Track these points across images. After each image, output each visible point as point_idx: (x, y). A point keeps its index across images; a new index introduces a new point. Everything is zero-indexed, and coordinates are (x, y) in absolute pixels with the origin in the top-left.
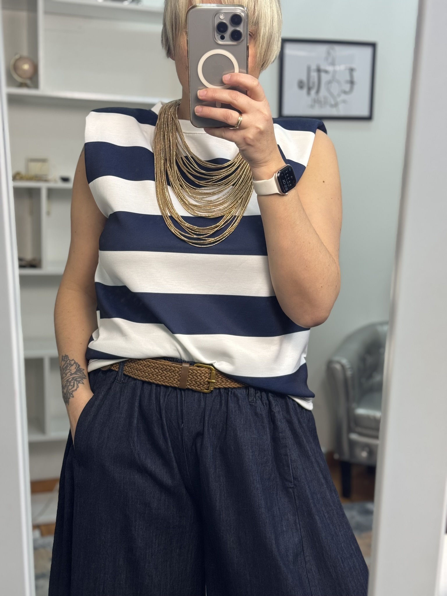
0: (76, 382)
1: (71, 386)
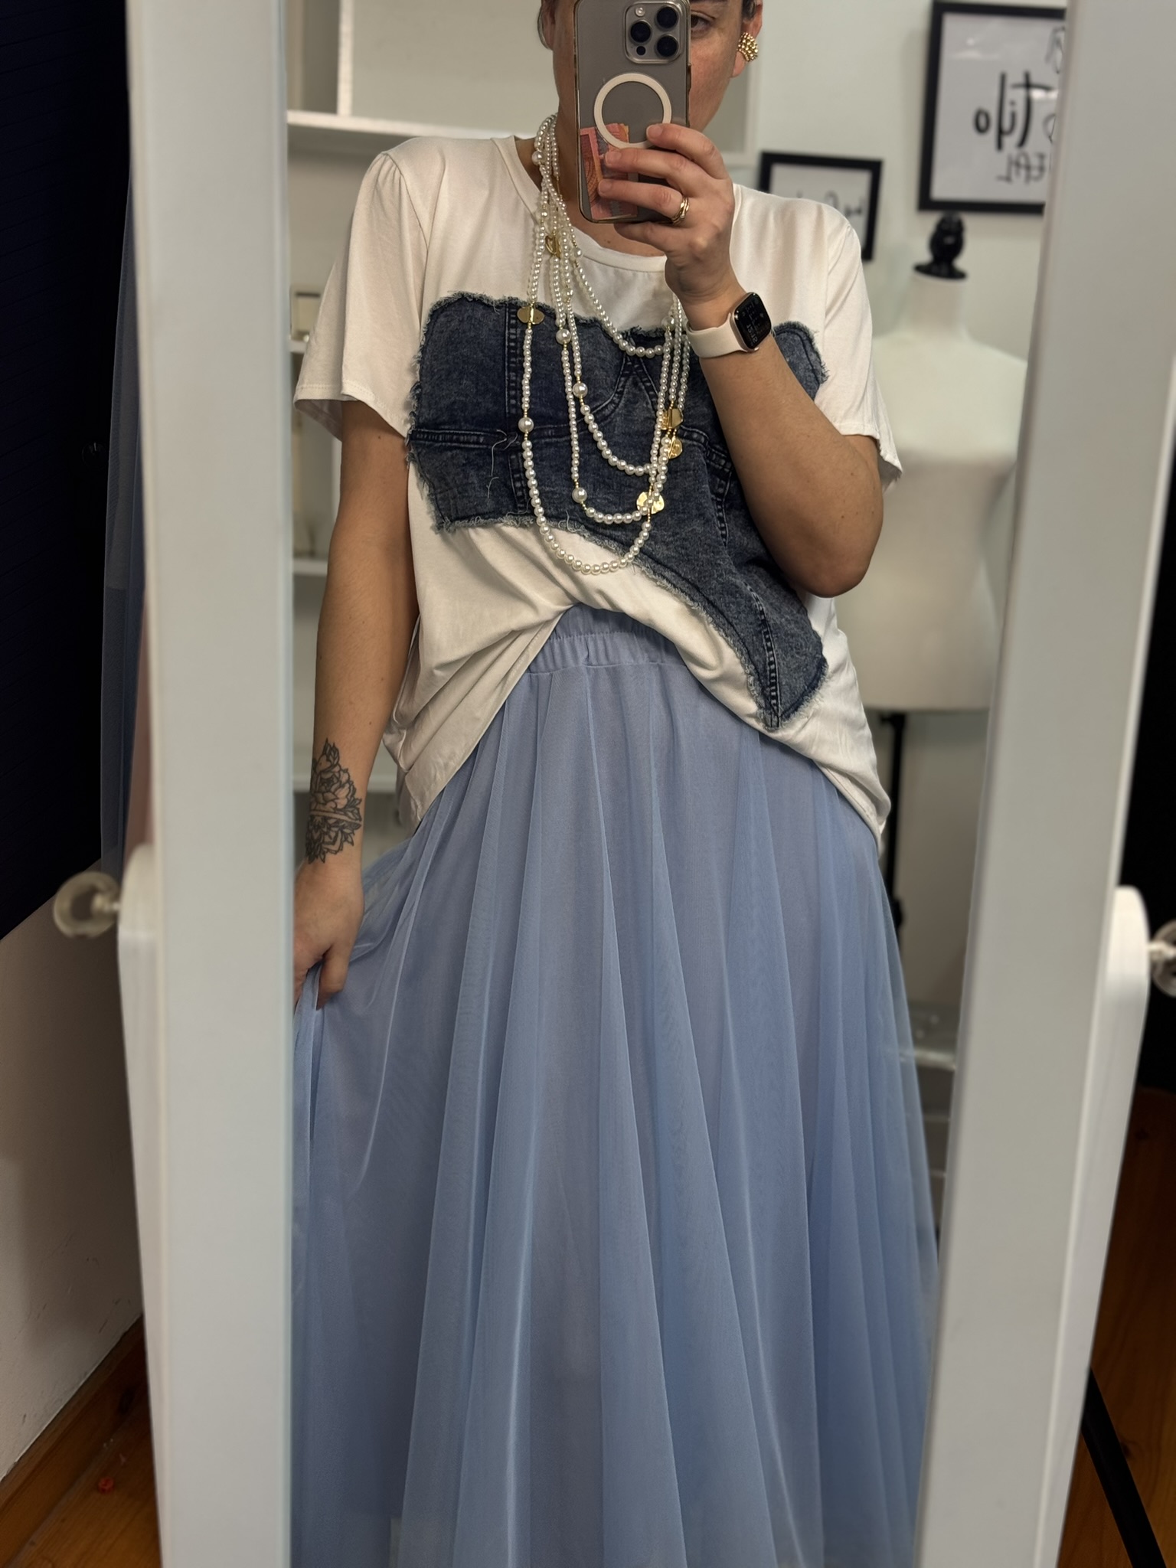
0: (340, 835)
1: (330, 837)
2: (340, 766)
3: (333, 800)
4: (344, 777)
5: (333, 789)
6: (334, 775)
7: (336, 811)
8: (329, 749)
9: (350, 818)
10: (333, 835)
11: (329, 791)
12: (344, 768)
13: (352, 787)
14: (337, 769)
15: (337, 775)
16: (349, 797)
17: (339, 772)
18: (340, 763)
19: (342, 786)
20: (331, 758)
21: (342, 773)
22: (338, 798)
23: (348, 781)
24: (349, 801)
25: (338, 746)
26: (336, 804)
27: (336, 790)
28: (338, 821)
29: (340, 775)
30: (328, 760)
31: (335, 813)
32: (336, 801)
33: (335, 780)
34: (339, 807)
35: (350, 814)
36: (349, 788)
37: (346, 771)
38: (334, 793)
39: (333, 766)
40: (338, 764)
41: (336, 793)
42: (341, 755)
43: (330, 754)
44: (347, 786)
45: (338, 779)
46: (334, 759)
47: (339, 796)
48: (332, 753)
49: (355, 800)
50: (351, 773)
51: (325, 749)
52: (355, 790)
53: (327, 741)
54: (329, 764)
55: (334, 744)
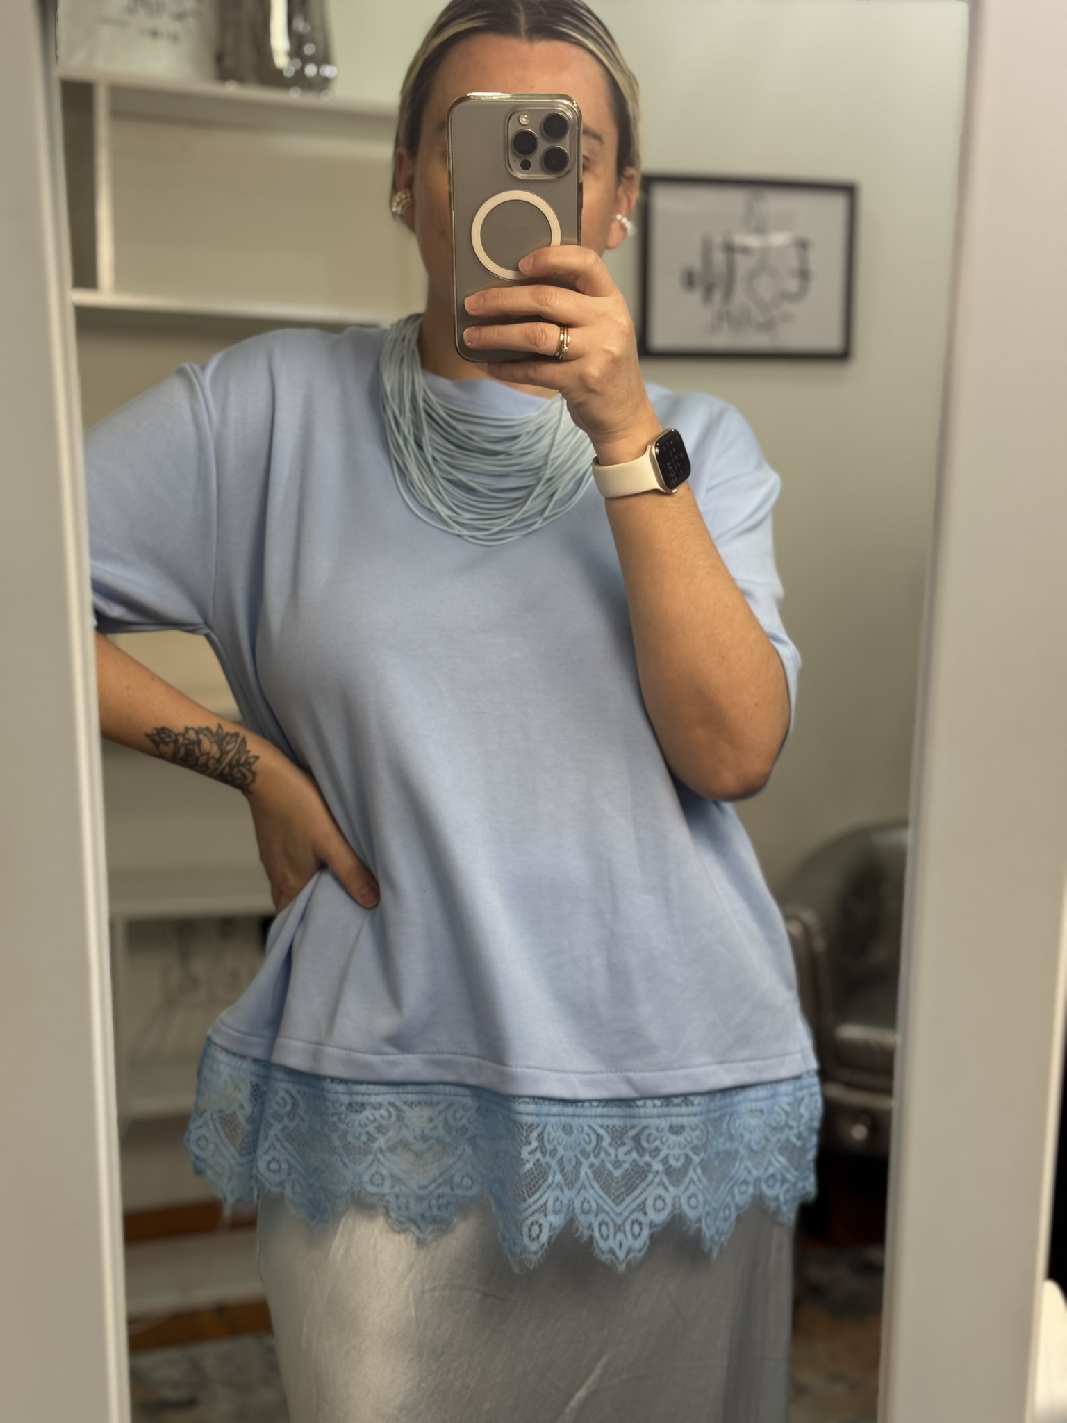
2: (180, 734)
3: (208, 759)
4: (192, 735)
5: (197, 753)
6: (186, 745)
7: (219, 761)
8: (156, 738)
9: (231, 750)
10: (239, 775)
11: (198, 758)
12: (182, 730)
13: (205, 732)
14: (181, 739)
15: (186, 742)
16: (212, 740)
17: (185, 738)
18: (176, 731)
19: (199, 742)
20: (167, 740)
21: (187, 736)
22: (208, 754)
23: (198, 732)
24: (216, 742)
25: (159, 726)
26: (213, 758)
27: (200, 750)
28: (230, 764)
29: (188, 739)
30: (167, 744)
31: (220, 764)
32: (211, 756)
33: (191, 747)
34: (217, 755)
35: (229, 747)
36: (205, 735)
37: (187, 730)
38: (202, 755)
39: (176, 742)
40: (177, 735)
41: (203, 751)
42: (170, 726)
43: (162, 739)
44: (201, 736)
45: (192, 743)
46: (170, 736)
47: (208, 750)
48: (163, 735)
49: (217, 734)
50: (190, 725)
51: (153, 741)
52: (208, 729)
53: (147, 735)
54: (171, 746)
55: (155, 729)
